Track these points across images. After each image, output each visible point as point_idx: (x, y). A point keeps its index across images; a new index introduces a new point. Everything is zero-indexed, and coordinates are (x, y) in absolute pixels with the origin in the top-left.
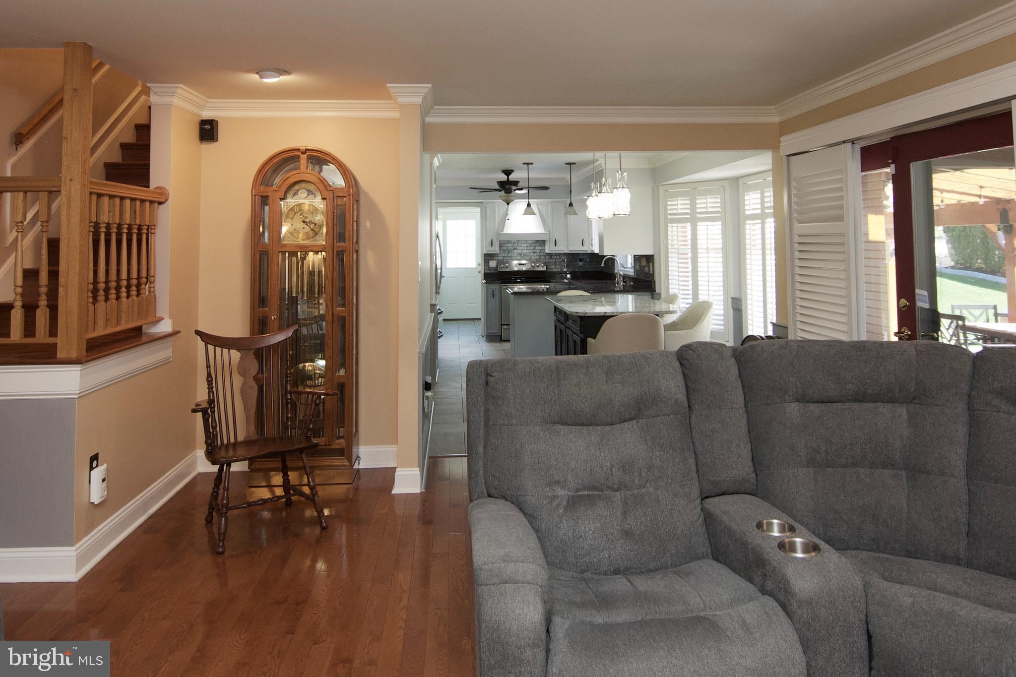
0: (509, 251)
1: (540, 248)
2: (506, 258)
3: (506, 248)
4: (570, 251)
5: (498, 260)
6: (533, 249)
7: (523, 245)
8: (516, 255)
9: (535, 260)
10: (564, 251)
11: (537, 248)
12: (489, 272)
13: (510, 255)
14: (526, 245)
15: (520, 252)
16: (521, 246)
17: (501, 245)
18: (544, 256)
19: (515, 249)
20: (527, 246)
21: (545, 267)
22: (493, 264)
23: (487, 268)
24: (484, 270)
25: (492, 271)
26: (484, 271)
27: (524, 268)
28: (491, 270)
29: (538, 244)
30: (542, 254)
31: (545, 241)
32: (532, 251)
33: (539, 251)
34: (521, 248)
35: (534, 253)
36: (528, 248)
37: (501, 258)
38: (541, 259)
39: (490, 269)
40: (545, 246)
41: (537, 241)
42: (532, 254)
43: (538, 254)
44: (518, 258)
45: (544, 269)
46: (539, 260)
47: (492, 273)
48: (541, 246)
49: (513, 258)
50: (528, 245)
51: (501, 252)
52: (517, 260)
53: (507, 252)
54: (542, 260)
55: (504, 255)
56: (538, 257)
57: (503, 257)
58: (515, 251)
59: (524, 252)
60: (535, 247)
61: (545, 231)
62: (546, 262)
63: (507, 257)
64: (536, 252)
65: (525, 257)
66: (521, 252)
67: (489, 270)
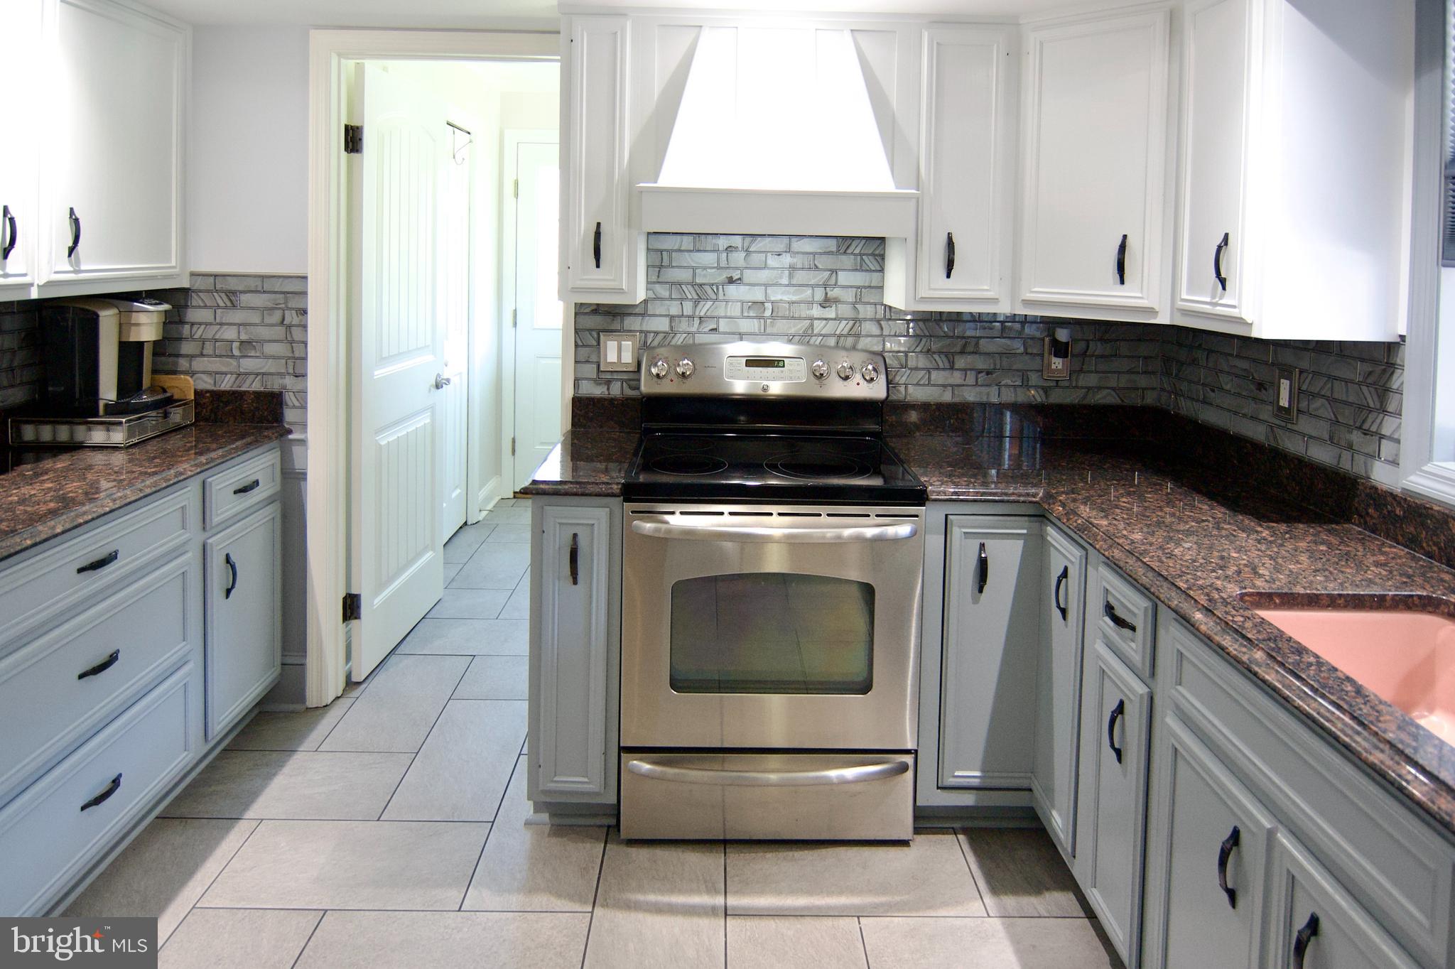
0: (701, 292)
1: (859, 279)
2: (683, 325)
3: (685, 275)
4: (1027, 303)
5: (646, 333)
6: (825, 286)
7: (773, 261)
8: (735, 310)
9: (832, 342)
10: (995, 301)
11: (844, 278)
12: (598, 391)
13: (704, 308)
14: (787, 260)
15: (758, 295)
16: (765, 267)
17: (659, 263)
18: (878, 321)
19: (731, 281)
20: (792, 268)
21: (881, 381)
22: (619, 352)
23: (590, 371)
24: (577, 381)
25: (616, 390)
26: (576, 386)
27: (776, 386)
28: (608, 383)
29: (848, 261)
30: (866, 311)
31: (883, 239)
32: (819, 295)
33: (849, 296)
34: (763, 276)
35: (826, 302)
36: (800, 277)
37: (662, 325)
38: (858, 336)
39: (603, 377)
40: (882, 270)
41: (845, 242)
42: (816, 311)
43: (845, 310)
44: (746, 325)
45: (876, 391)
46: (850, 341)
47: (612, 401)
48: (860, 268)
49: (723, 326)
50: (798, 261)
51: (663, 291)
52: (741, 336)
53: (690, 292)
54: (864, 343)
55: (674, 309)
56: (843, 327)
57: (672, 318)
58: (732, 290)
59: (777, 295)
60: (834, 271)
61: (897, 188)
62: (881, 354)
63: (692, 317)
64: (836, 301)
65: (781, 325)
66: (760, 298)
67: (598, 381)
